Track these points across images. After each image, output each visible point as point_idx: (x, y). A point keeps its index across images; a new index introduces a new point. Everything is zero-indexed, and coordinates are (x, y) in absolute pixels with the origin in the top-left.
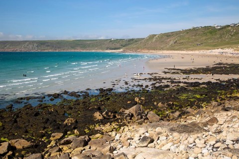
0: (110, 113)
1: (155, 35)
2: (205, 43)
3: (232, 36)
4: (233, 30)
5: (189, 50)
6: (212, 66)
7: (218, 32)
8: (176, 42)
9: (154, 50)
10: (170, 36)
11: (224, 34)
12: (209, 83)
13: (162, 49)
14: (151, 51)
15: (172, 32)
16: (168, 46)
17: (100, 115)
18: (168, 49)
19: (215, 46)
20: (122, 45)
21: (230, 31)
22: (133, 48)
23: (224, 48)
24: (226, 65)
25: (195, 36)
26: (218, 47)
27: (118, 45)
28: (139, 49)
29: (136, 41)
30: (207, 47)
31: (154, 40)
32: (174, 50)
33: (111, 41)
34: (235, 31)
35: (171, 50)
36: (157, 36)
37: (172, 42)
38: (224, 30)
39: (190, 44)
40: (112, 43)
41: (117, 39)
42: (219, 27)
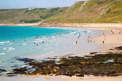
8: (109, 11)
9: (79, 22)
10: (102, 3)
13: (90, 21)
14: (74, 25)
16: (98, 17)
18: (97, 22)
20: (41, 17)
22: (53, 20)
27: (36, 17)
28: (60, 21)
29: (61, 11)
31: (81, 8)
32: (105, 22)
33: (27, 11)
35: (101, 22)
36: (84, 4)
37: (104, 12)
40: (29, 14)
41: (36, 9)
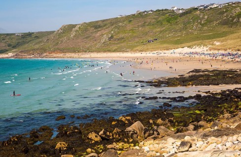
0: (108, 133)
1: (74, 26)
2: (161, 38)
3: (203, 25)
4: (204, 15)
5: (136, 51)
6: (187, 75)
7: (180, 20)
8: (112, 37)
9: (74, 52)
10: (100, 27)
11: (189, 23)
12: (198, 97)
13: (89, 50)
14: (68, 55)
15: (103, 21)
16: (99, 45)
17: (96, 136)
18: (98, 51)
19: (178, 43)
20: (9, 45)
21: (198, 17)
22: (34, 50)
23: (193, 46)
24: (206, 73)
25: (143, 26)
26: (183, 45)
27: (2, 45)
28: (45, 51)
29: (37, 37)
30: (165, 45)
31: (73, 34)
32: (109, 51)
34: (206, 17)
35: (105, 51)
36: (77, 28)
37: (105, 38)
38: (190, 16)
39: (137, 40)
42: (181, 11)
